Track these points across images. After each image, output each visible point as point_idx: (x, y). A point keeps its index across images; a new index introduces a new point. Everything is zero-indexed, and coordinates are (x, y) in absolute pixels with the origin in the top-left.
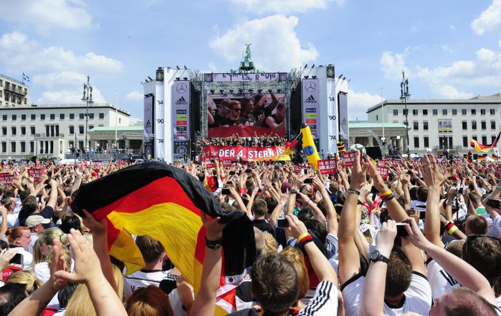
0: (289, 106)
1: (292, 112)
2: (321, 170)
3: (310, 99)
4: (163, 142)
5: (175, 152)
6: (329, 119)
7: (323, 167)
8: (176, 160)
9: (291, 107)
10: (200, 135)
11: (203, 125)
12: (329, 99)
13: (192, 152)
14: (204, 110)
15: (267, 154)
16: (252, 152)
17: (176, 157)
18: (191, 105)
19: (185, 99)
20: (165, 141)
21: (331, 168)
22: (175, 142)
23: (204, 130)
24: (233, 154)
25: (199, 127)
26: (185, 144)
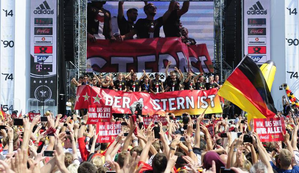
0: (221, 23)
1: (225, 32)
2: (259, 135)
3: (256, 8)
4: (12, 79)
5: (32, 96)
6: (287, 44)
7: (263, 131)
8: (33, 108)
9: (224, 24)
10: (73, 67)
11: (79, 52)
12: (287, 12)
13: (60, 97)
14: (81, 26)
15: (182, 104)
16: (158, 101)
17: (32, 104)
18: (60, 19)
19: (50, 6)
20: (16, 77)
21: (276, 132)
22: (32, 79)
23: (81, 59)
24: (128, 103)
25: (73, 54)
26: (49, 82)
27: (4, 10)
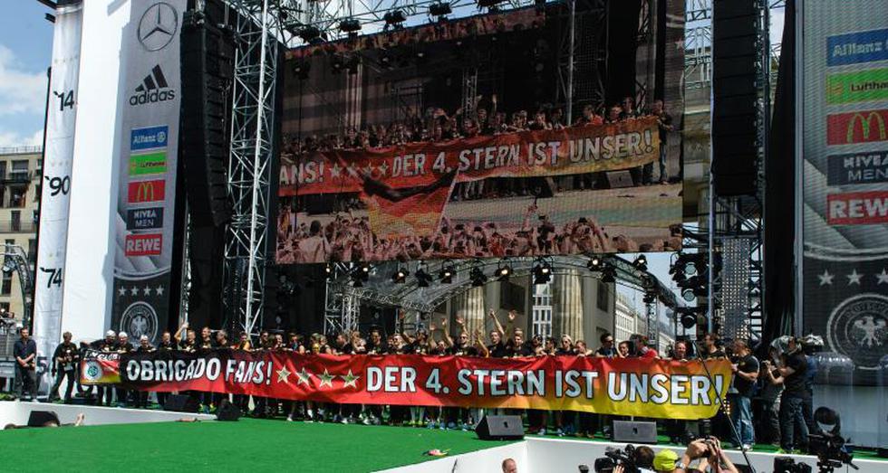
4: (59, 282)
19: (166, 77)
22: (117, 283)
27: (56, 93)
